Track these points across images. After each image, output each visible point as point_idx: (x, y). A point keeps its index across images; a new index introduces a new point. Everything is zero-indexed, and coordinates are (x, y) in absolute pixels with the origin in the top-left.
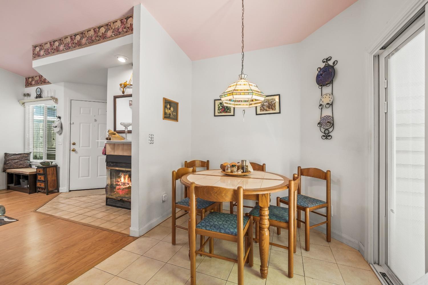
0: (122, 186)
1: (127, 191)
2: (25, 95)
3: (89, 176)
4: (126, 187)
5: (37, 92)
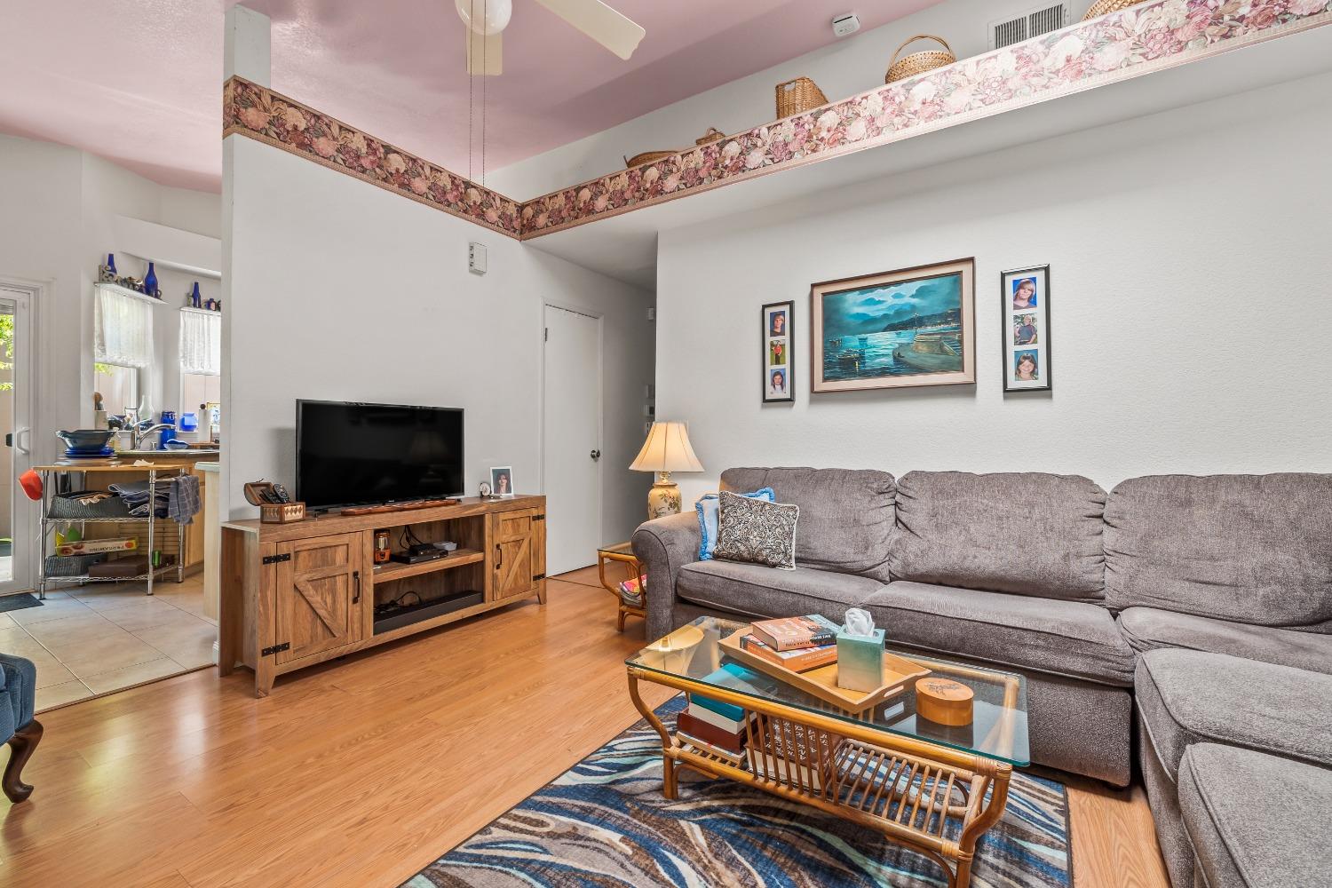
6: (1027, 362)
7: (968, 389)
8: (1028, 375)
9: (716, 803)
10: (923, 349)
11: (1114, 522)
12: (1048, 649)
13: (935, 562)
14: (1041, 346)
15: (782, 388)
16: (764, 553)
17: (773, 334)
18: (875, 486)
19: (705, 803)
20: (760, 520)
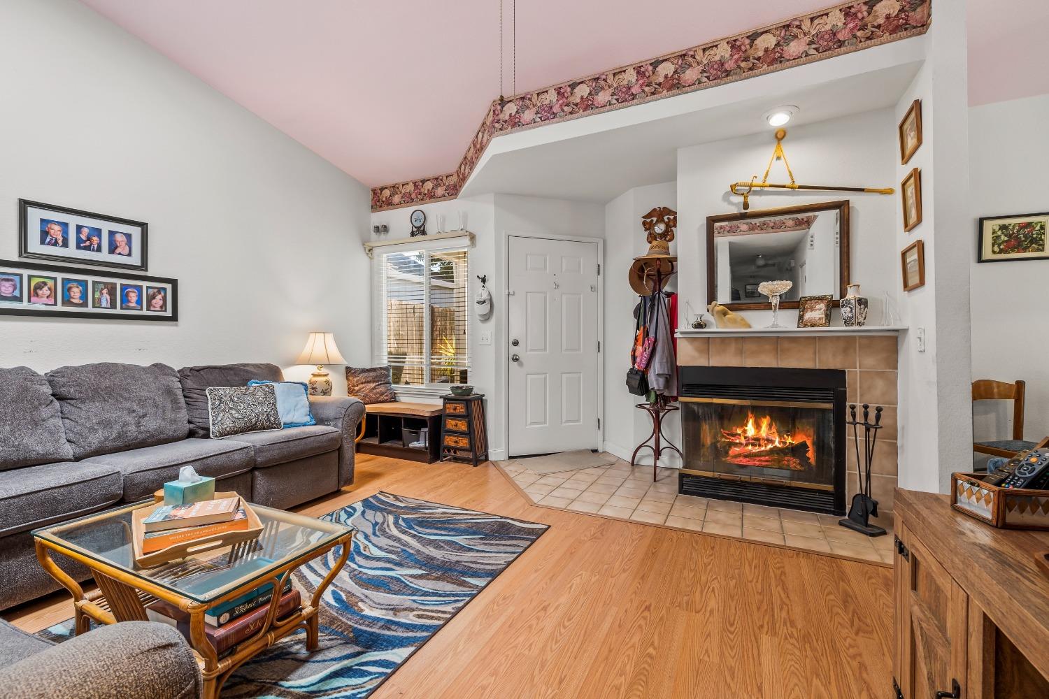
0: (750, 447)
1: (767, 461)
2: (377, 229)
3: (545, 423)
4: (763, 449)
5: (413, 220)
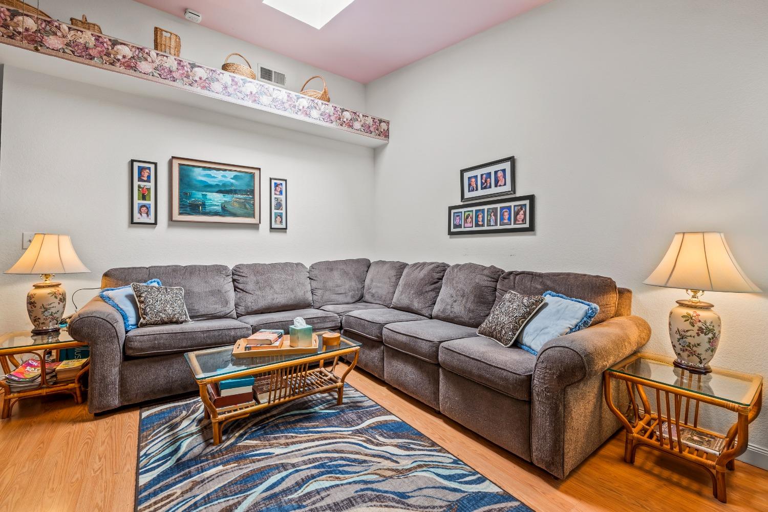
6: (279, 217)
7: (255, 227)
8: (279, 223)
9: (241, 432)
10: (236, 205)
11: (314, 278)
12: (321, 323)
13: (262, 304)
14: (283, 211)
15: (148, 216)
16: (176, 316)
17: (140, 179)
18: (224, 272)
19: (237, 435)
20: (168, 297)
